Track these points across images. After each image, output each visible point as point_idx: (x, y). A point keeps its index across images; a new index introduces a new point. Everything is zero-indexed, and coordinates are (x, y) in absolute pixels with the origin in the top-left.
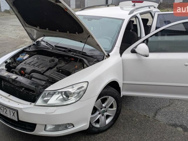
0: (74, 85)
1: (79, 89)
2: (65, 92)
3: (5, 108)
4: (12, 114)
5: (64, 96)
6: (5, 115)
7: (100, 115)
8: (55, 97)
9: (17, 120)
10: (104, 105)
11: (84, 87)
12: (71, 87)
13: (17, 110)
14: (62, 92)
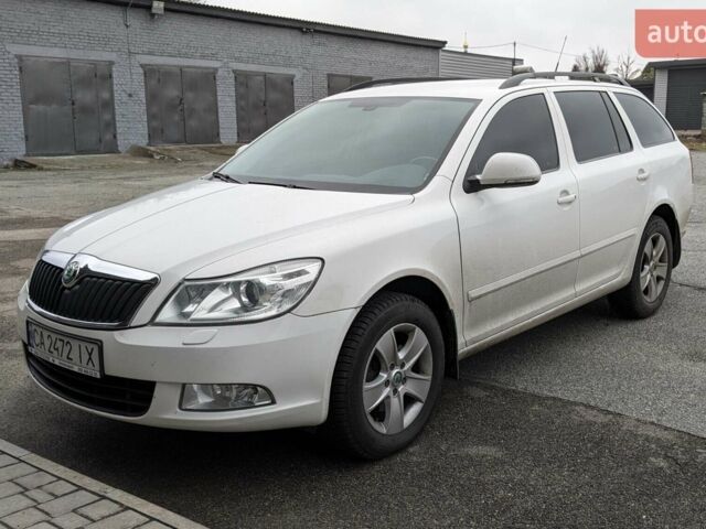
0: (276, 266)
1: (290, 276)
2: (250, 284)
3: (66, 340)
4: (85, 357)
5: (244, 299)
6: (65, 364)
7: (388, 389)
8: (216, 296)
9: (98, 376)
10: (401, 355)
11: (307, 273)
12: (267, 269)
13: (101, 342)
14: (238, 284)
